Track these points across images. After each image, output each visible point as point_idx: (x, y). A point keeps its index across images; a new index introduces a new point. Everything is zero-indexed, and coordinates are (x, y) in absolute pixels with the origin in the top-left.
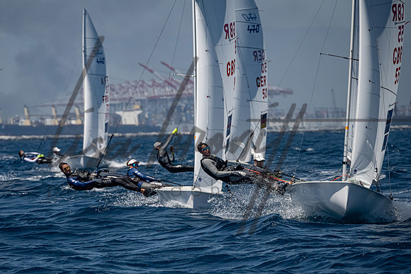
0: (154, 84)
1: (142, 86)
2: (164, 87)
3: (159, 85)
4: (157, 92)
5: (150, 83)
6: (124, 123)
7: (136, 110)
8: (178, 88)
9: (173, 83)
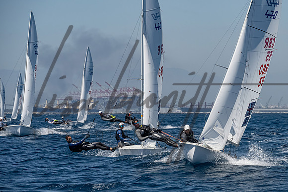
0: (101, 91)
1: (96, 92)
2: (104, 93)
3: (103, 92)
4: (101, 95)
5: (99, 91)
8: (111, 93)
9: (109, 91)
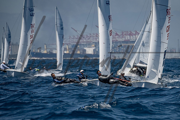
6: (87, 53)
7: (93, 47)
